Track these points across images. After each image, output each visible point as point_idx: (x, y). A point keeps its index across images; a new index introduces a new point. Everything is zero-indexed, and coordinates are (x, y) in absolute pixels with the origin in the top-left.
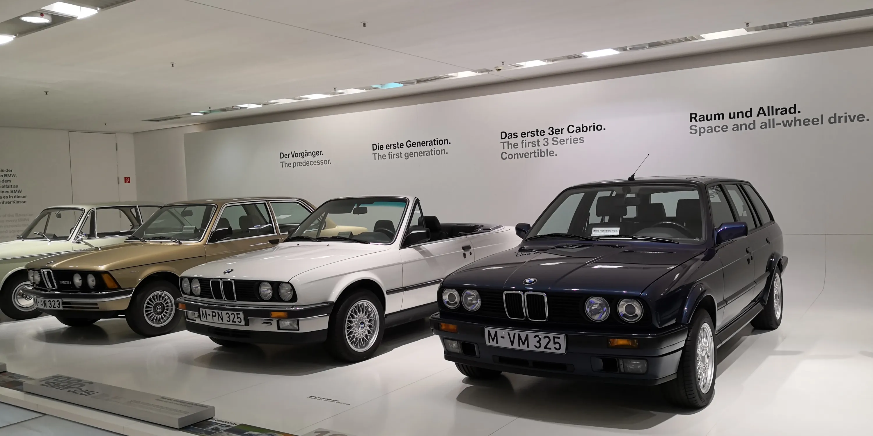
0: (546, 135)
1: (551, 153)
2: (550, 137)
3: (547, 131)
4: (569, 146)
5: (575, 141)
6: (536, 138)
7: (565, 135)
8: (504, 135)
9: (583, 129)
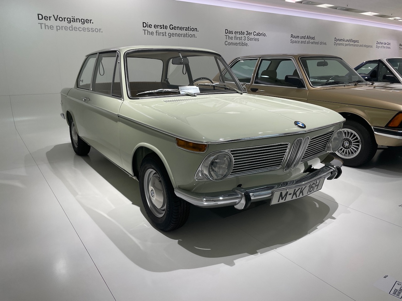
1: (246, 45)
2: (247, 36)
3: (246, 33)
4: (253, 42)
5: (255, 40)
6: (240, 36)
7: (252, 36)
8: (228, 32)
9: (259, 34)
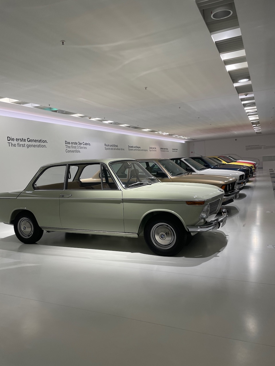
0: (78, 145)
1: (79, 152)
2: (79, 146)
3: (78, 143)
4: (83, 149)
6: (75, 145)
7: (82, 146)
8: (67, 143)
9: (86, 144)
